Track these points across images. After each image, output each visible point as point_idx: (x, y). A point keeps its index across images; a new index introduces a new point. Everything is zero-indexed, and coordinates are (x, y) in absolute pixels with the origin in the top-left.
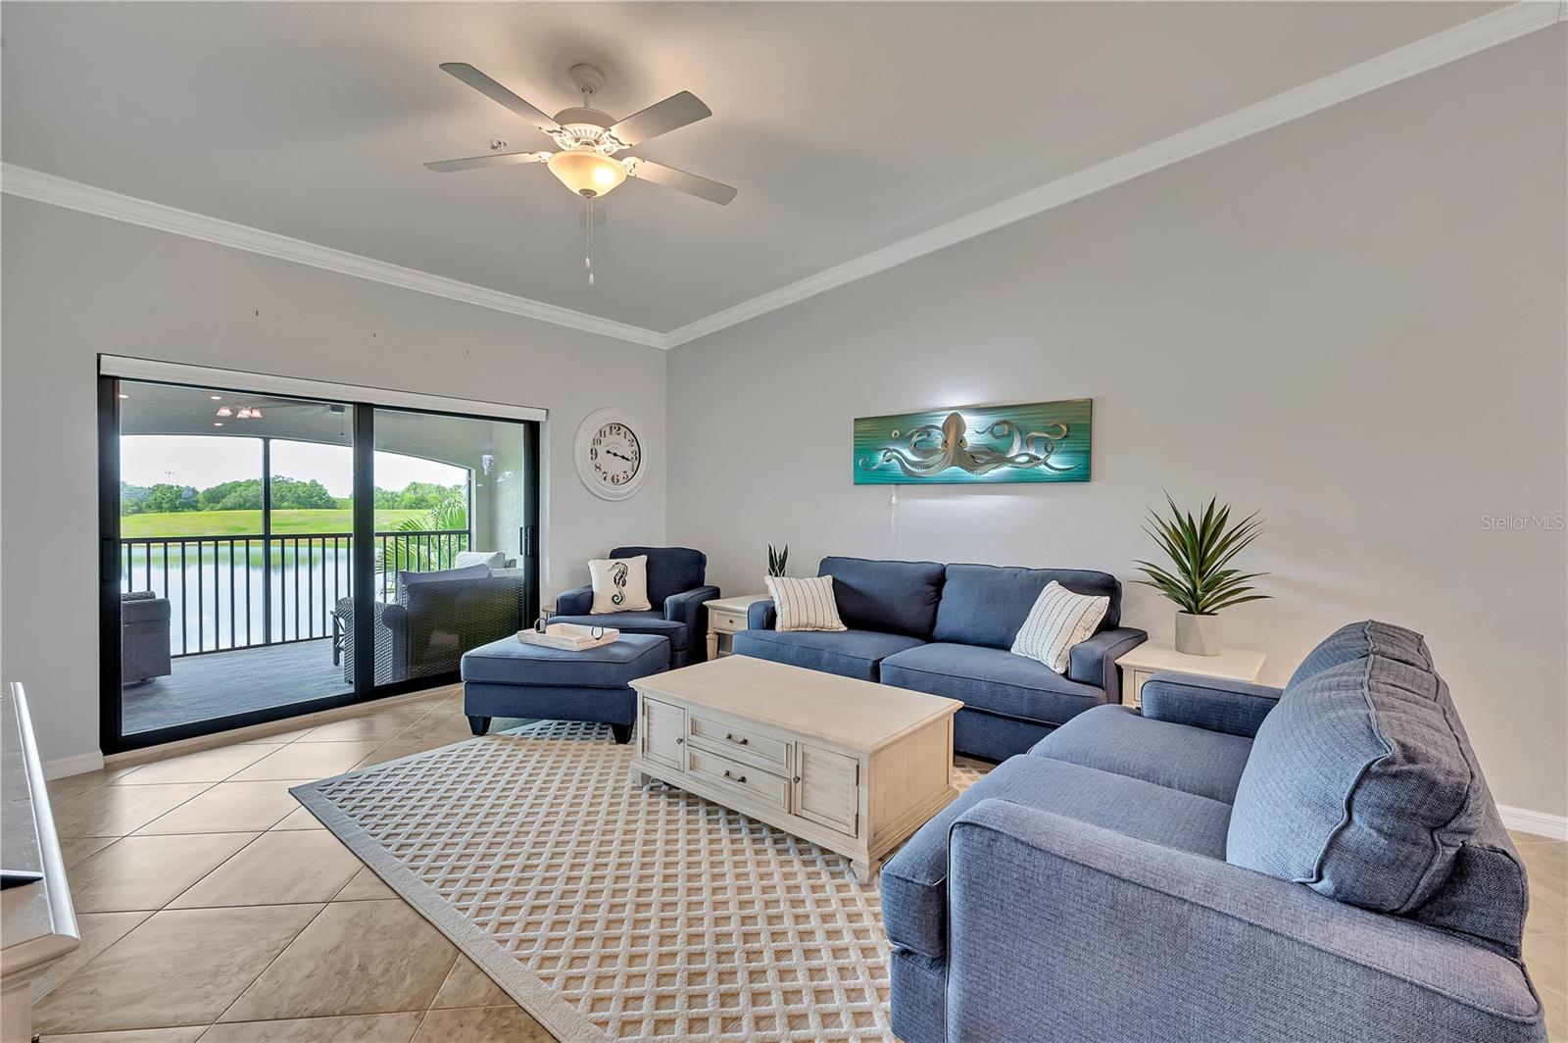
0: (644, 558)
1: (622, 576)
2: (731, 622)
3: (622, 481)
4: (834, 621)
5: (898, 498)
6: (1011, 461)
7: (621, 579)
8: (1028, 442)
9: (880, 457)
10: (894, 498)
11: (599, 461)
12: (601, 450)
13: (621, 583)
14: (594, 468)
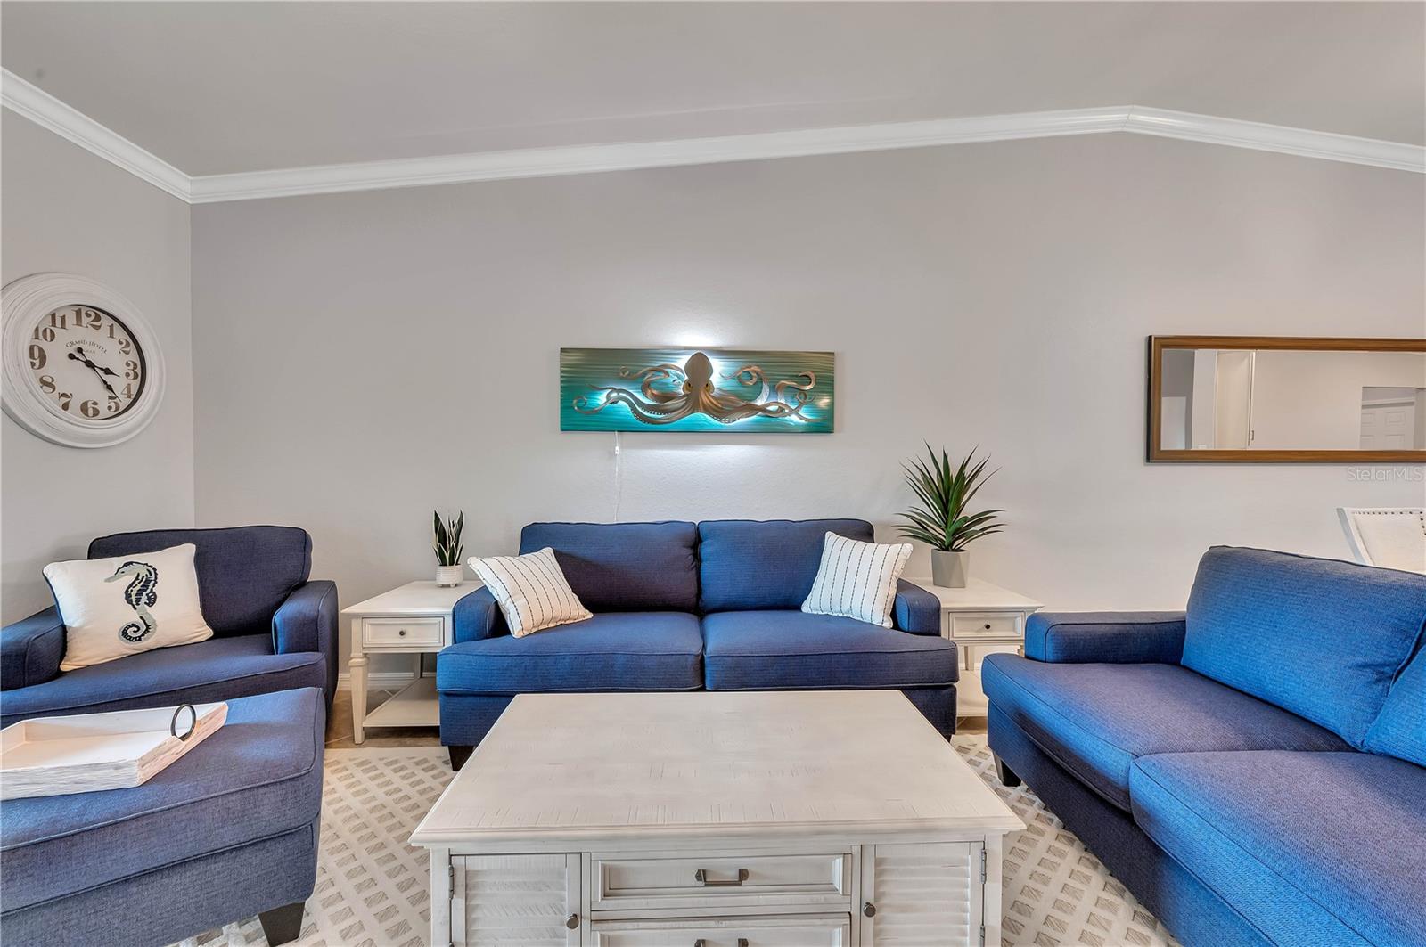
0: (189, 550)
1: (145, 587)
2: (402, 633)
3: (104, 412)
4: (574, 609)
5: (622, 448)
6: (756, 410)
7: (143, 592)
8: (775, 390)
9: (601, 399)
10: (617, 448)
11: (49, 371)
12: (56, 351)
13: (144, 598)
14: (38, 384)
